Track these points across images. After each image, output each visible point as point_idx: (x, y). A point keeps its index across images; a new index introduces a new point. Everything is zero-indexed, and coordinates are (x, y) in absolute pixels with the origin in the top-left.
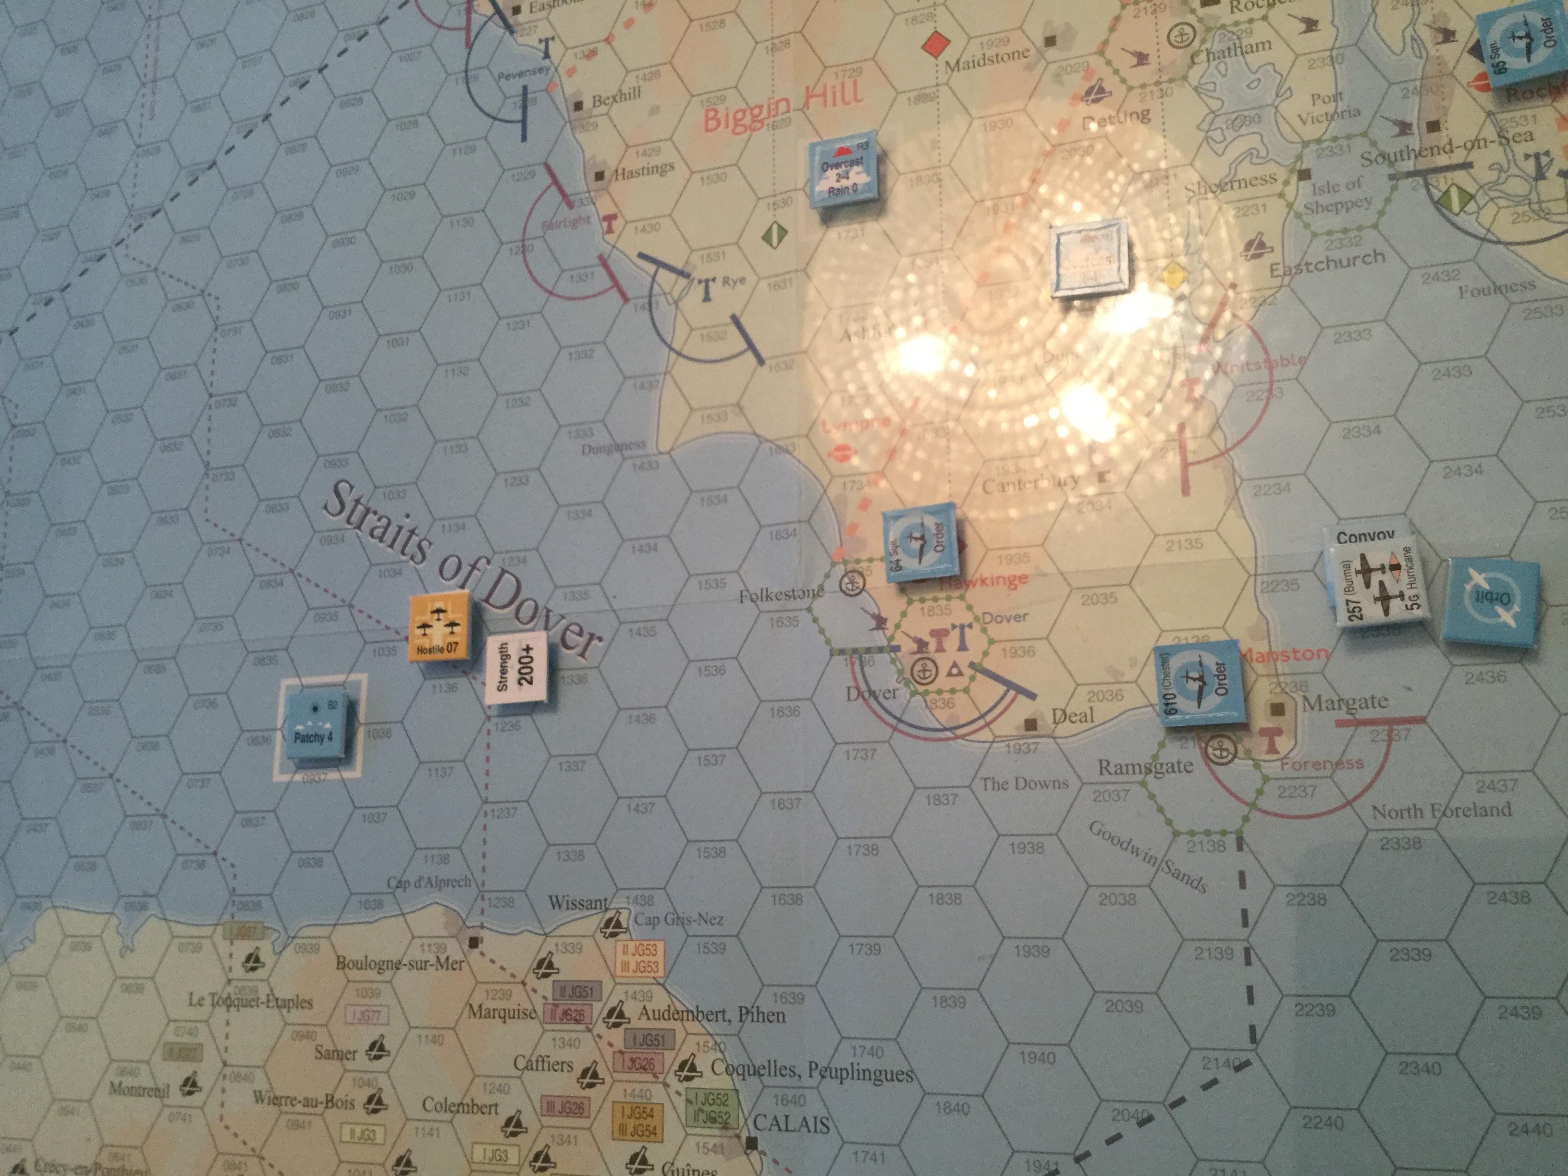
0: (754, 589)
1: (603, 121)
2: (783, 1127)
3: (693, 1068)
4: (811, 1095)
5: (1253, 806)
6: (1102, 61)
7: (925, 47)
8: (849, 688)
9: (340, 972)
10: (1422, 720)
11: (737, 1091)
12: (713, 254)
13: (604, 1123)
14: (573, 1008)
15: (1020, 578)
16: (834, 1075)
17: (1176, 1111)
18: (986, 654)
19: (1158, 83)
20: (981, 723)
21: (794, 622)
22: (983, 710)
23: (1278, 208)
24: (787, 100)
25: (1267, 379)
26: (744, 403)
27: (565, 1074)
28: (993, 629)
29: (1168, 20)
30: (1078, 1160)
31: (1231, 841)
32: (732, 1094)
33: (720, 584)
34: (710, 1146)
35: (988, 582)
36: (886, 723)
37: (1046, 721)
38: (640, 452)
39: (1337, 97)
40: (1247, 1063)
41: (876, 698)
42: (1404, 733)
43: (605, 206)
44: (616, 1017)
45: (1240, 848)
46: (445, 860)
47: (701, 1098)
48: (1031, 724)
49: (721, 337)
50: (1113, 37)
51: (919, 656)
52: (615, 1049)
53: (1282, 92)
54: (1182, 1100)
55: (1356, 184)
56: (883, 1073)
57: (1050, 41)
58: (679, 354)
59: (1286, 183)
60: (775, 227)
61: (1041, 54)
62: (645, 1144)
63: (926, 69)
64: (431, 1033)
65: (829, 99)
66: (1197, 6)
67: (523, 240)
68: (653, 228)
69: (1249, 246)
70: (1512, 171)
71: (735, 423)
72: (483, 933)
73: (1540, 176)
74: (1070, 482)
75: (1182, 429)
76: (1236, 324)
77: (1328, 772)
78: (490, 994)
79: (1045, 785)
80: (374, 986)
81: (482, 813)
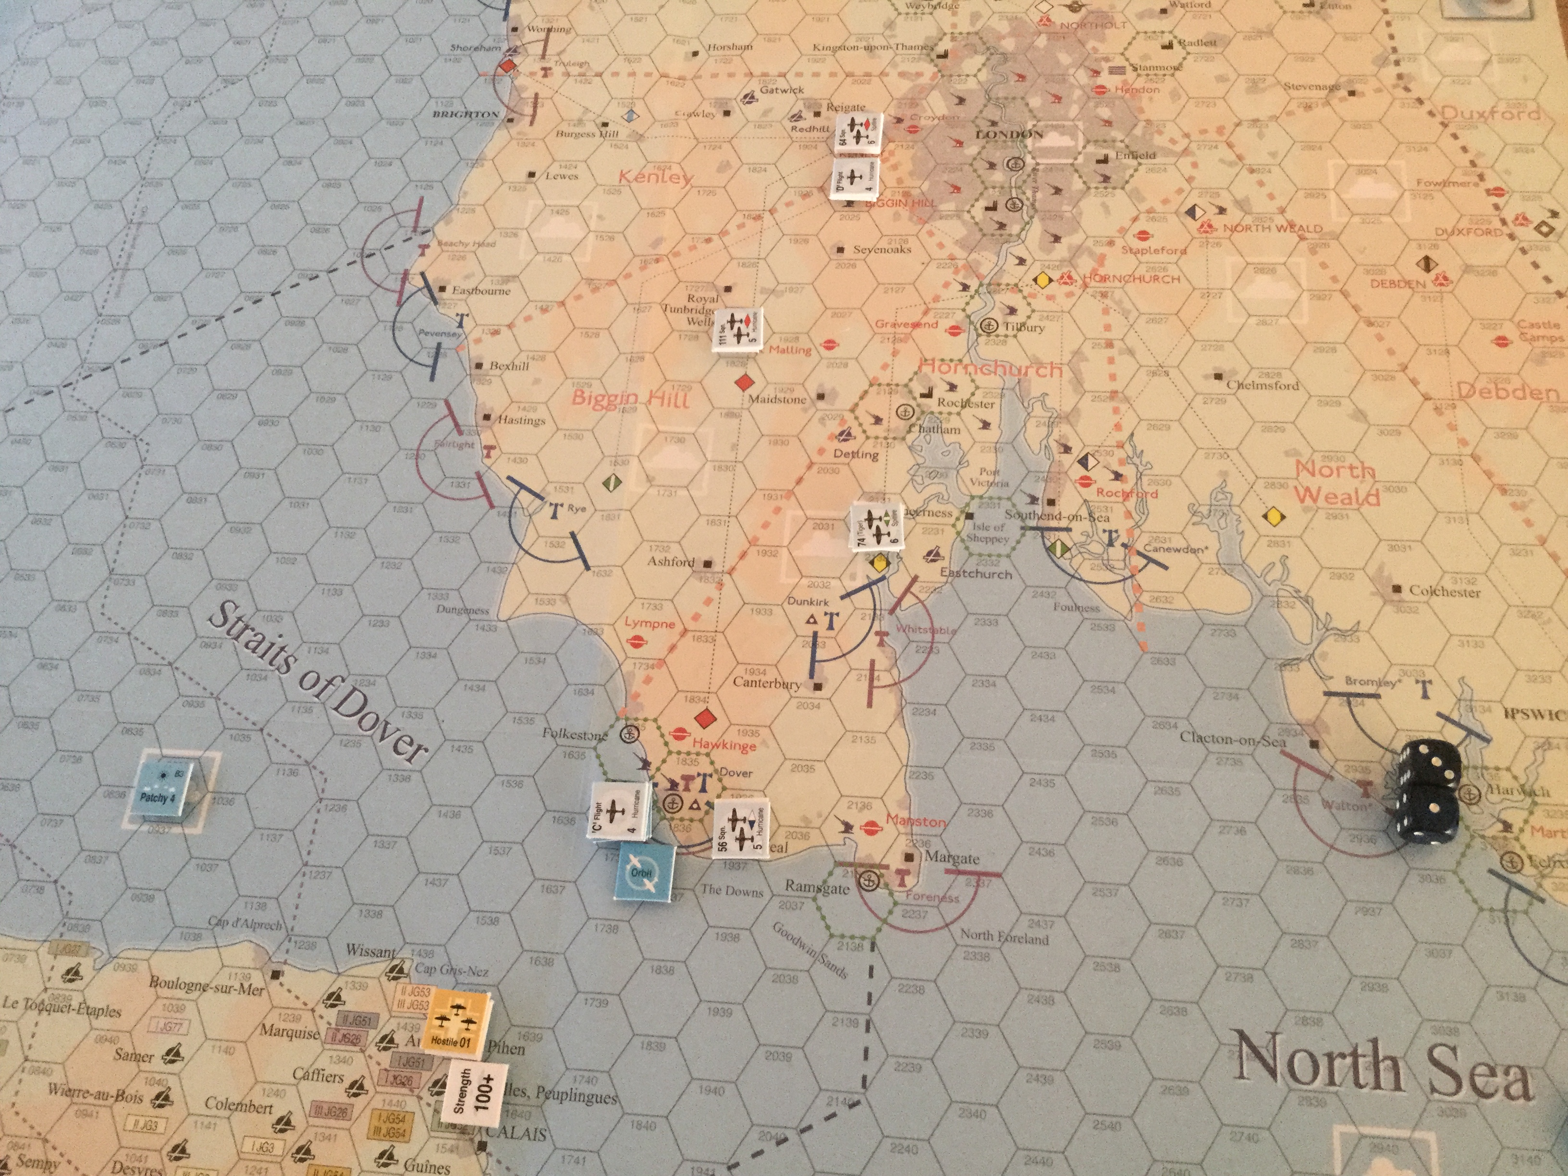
0: (556, 728)
1: (496, 381)
2: (509, 1134)
4: (535, 1112)
5: (885, 921)
6: (852, 416)
7: (737, 383)
9: (152, 989)
10: (998, 875)
12: (565, 487)
13: (362, 1127)
14: (352, 1033)
15: (751, 747)
16: (556, 1097)
17: (806, 1135)
18: (719, 796)
19: (886, 438)
20: (708, 845)
21: (582, 756)
23: (951, 533)
24: (636, 396)
25: (930, 639)
26: (569, 595)
27: (336, 1084)
28: (726, 779)
29: (898, 400)
30: (729, 1168)
31: (867, 945)
33: (531, 721)
34: (448, 1147)
35: (728, 746)
38: (484, 617)
39: (996, 473)
40: (858, 1103)
42: (986, 883)
43: (487, 438)
45: (872, 950)
46: (262, 907)
49: (560, 546)
50: (861, 403)
52: (383, 1066)
53: (963, 462)
54: (810, 1127)
55: (1001, 528)
56: (595, 1097)
57: (821, 397)
58: (527, 552)
59: (958, 519)
60: (613, 478)
61: (813, 403)
62: (394, 1143)
63: (735, 397)
64: (224, 1045)
65: (666, 401)
66: (918, 396)
67: (418, 450)
68: (522, 461)
69: (929, 553)
70: (1096, 538)
71: (561, 608)
72: (285, 968)
73: (1111, 544)
74: (794, 686)
75: (873, 663)
76: (915, 601)
77: (936, 902)
78: (283, 1017)
79: (746, 893)
80: (181, 1003)
81: (301, 873)
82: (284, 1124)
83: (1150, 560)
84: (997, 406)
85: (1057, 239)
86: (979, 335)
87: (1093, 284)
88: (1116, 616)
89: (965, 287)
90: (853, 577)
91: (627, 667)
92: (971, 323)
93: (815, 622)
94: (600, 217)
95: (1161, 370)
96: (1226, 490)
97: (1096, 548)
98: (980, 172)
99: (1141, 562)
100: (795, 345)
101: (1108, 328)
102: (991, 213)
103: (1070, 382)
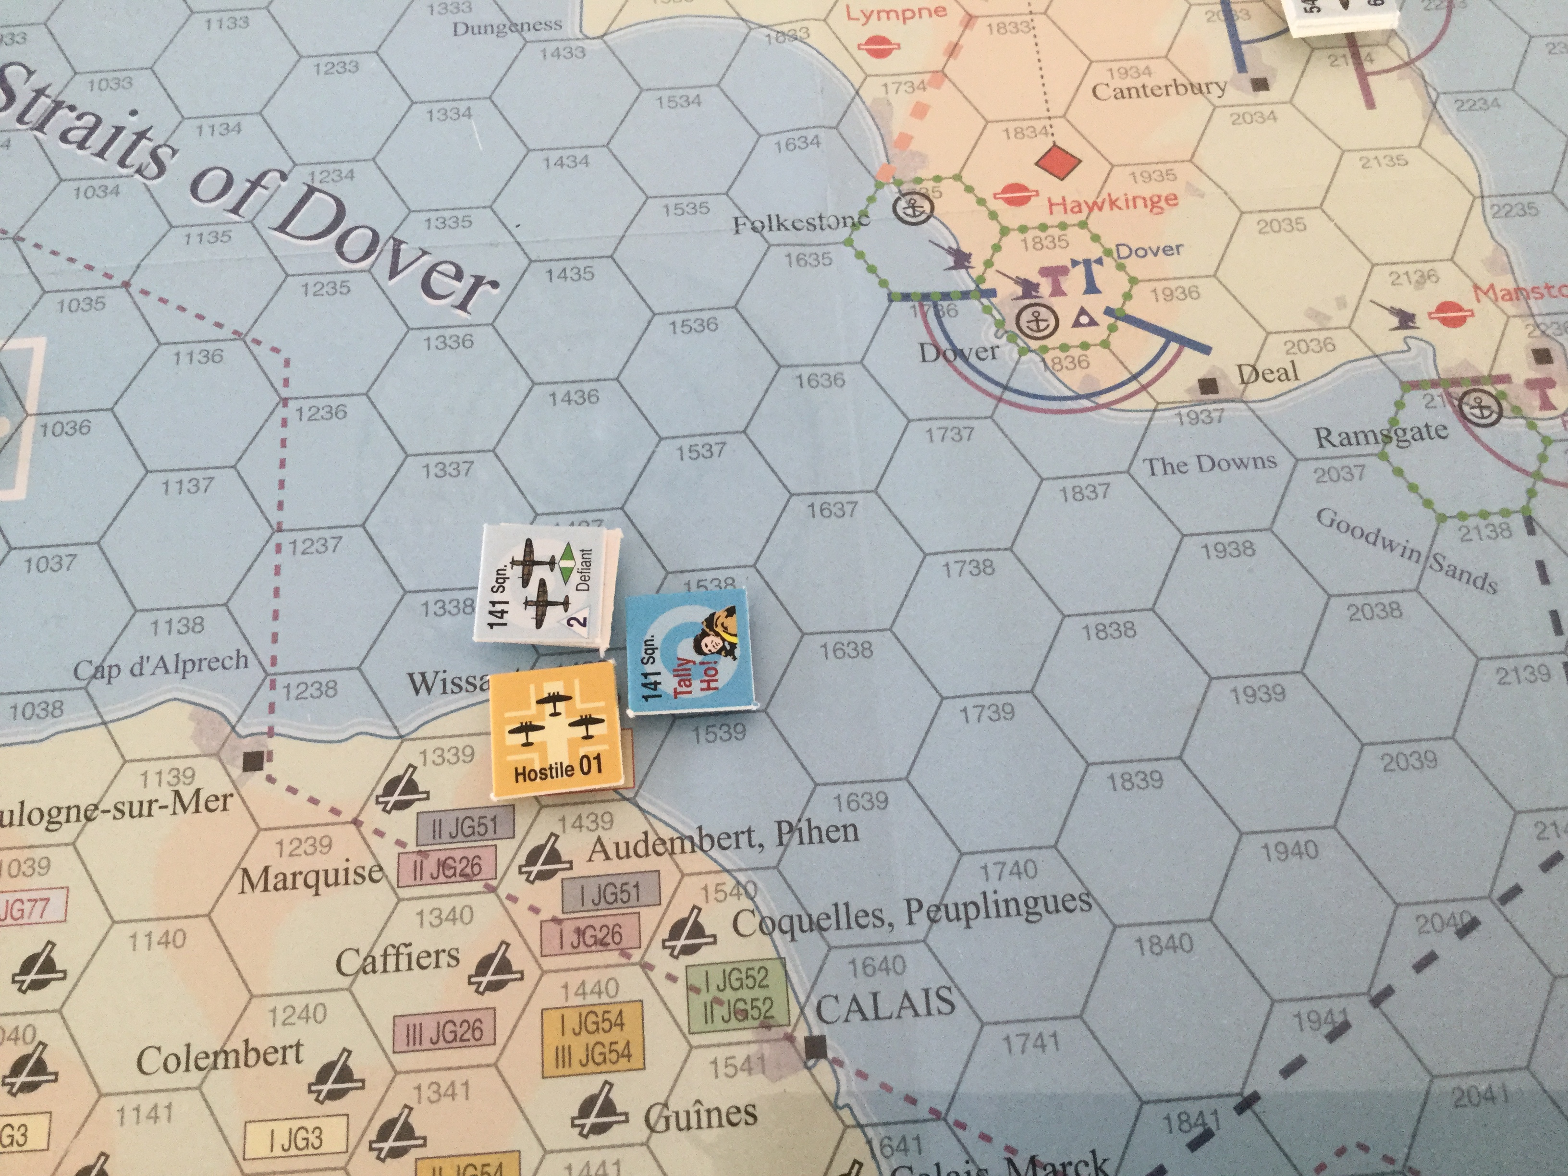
0: (757, 214)
2: (870, 1014)
3: (698, 931)
4: (915, 954)
5: (1537, 476)
8: (922, 345)
11: (782, 961)
13: (525, 1051)
14: (458, 855)
15: (1167, 199)
16: (952, 914)
17: (1513, 907)
18: (1127, 296)
20: (1133, 386)
21: (823, 260)
22: (1135, 370)
27: (444, 971)
28: (1133, 265)
30: (1376, 1002)
31: (1517, 522)
32: (775, 969)
33: (702, 208)
34: (739, 1062)
35: (1120, 204)
36: (984, 391)
37: (1230, 383)
41: (966, 360)
45: (1531, 531)
46: (195, 626)
47: (717, 978)
48: (1208, 386)
51: (1027, 302)
52: (545, 915)
54: (1516, 890)
56: (1041, 902)
62: (610, 1077)
64: (158, 930)
72: (273, 744)
74: (1213, 88)
78: (287, 848)
79: (1241, 464)
80: (38, 854)
81: (271, 546)
91: (872, 91)
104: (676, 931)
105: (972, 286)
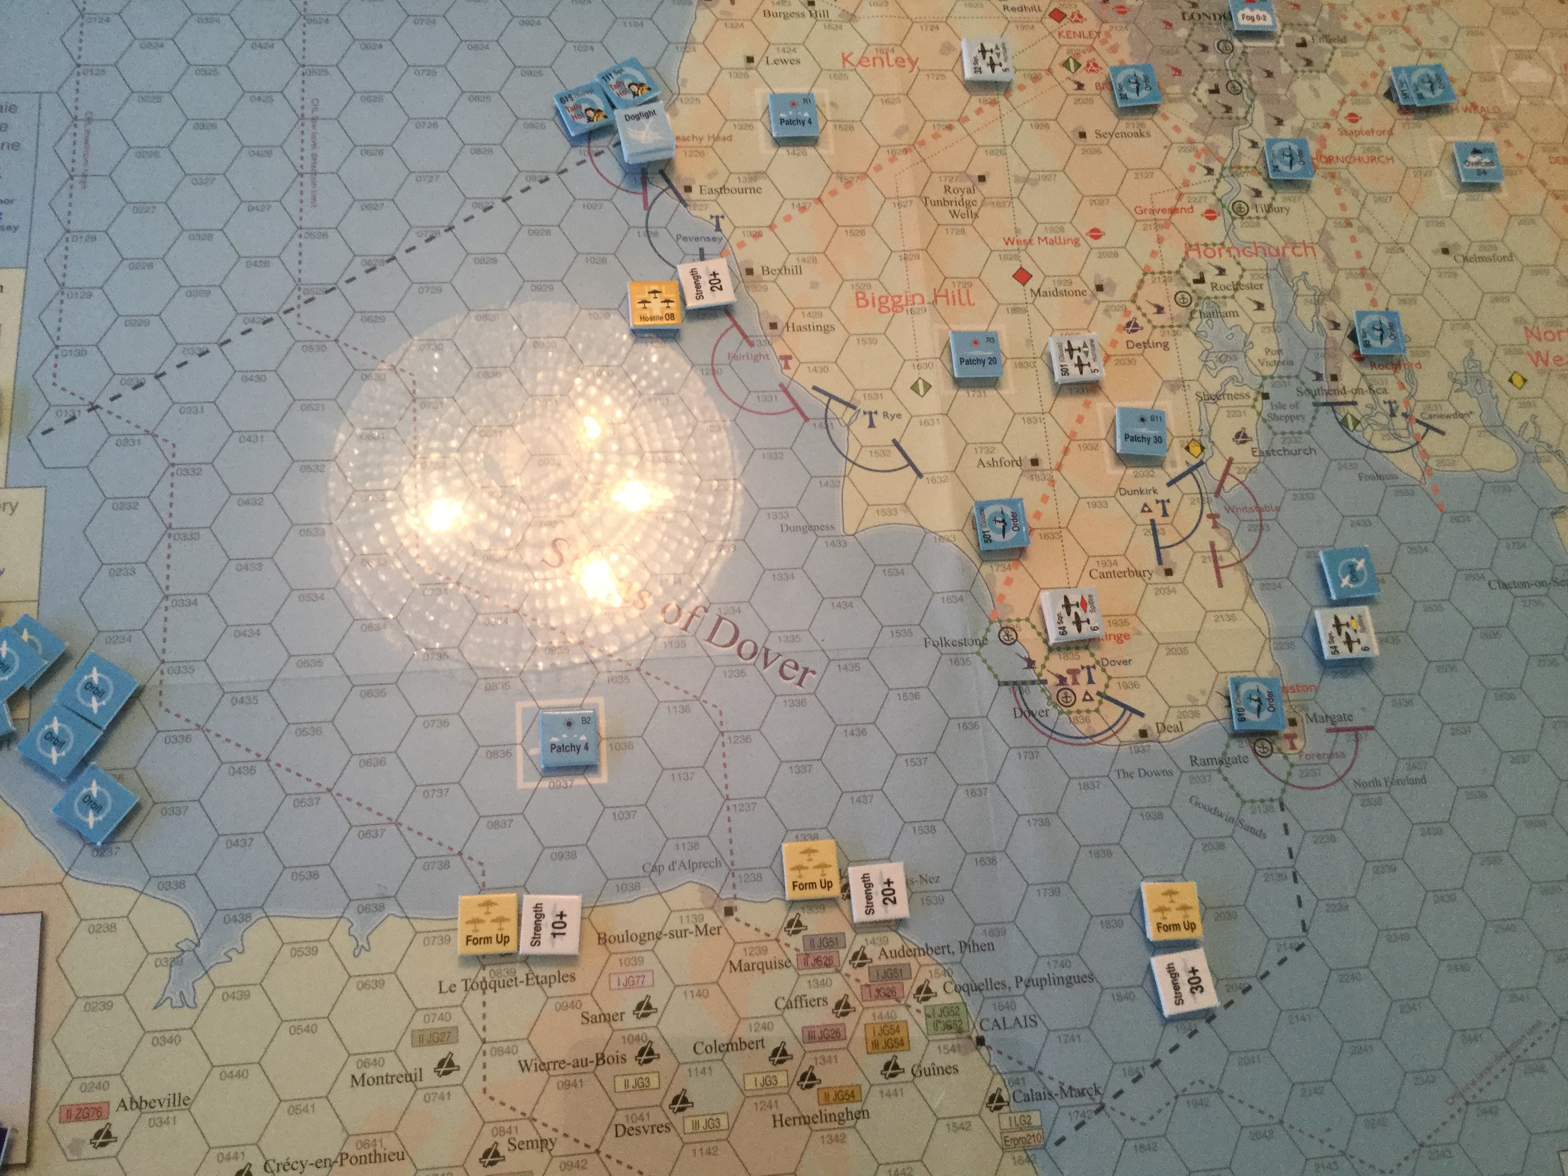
0: (936, 637)
1: (771, 286)
2: (1002, 1026)
3: (928, 991)
4: (1019, 1001)
5: (1286, 783)
6: (1134, 306)
7: (1015, 277)
8: (1014, 709)
9: (602, 947)
10: (1371, 728)
11: (965, 1004)
12: (875, 394)
13: (859, 1044)
14: (822, 955)
15: (1125, 636)
16: (1035, 984)
17: (1263, 982)
18: (1107, 686)
19: (1171, 327)
20: (1110, 733)
21: (966, 662)
22: (1110, 724)
23: (1252, 414)
24: (920, 295)
25: (1258, 518)
26: (908, 503)
27: (822, 1008)
28: (1109, 669)
29: (1173, 288)
30: (1209, 1021)
31: (1276, 805)
32: (962, 1007)
33: (909, 633)
34: (949, 1047)
36: (1044, 733)
37: (1153, 732)
38: (831, 533)
39: (1279, 352)
40: (1303, 945)
41: (1034, 716)
42: (1364, 736)
43: (780, 349)
44: (860, 958)
45: (1282, 810)
46: (695, 846)
47: (938, 1012)
48: (1143, 733)
49: (885, 454)
50: (1139, 292)
52: (863, 983)
53: (1247, 344)
54: (1267, 974)
55: (1296, 406)
56: (1072, 978)
57: (1100, 288)
58: (854, 463)
59: (1256, 400)
60: (920, 382)
61: (1094, 295)
62: (897, 1054)
63: (1017, 292)
64: (695, 989)
65: (951, 301)
66: (1191, 281)
67: (712, 364)
68: (822, 370)
69: (1237, 435)
70: (1378, 409)
71: (902, 517)
72: (737, 903)
73: (1393, 414)
74: (1147, 574)
75: (1212, 545)
76: (1236, 482)
77: (1326, 760)
78: (748, 952)
79: (1157, 774)
80: (637, 955)
81: (725, 808)
82: (780, 1055)
83: (1429, 427)
84: (1265, 287)
85: (1280, 122)
86: (1233, 219)
87: (1321, 165)
88: (1413, 482)
89: (1210, 171)
90: (1174, 464)
91: (986, 570)
92: (1223, 206)
93: (1150, 511)
94: (833, 104)
95: (1396, 248)
96: (1475, 358)
97: (1383, 419)
98: (1195, 54)
99: (1421, 430)
100: (1062, 235)
101: (1343, 207)
102: (1215, 96)
103: (1324, 261)
104: (919, 990)
105: (1036, 678)
